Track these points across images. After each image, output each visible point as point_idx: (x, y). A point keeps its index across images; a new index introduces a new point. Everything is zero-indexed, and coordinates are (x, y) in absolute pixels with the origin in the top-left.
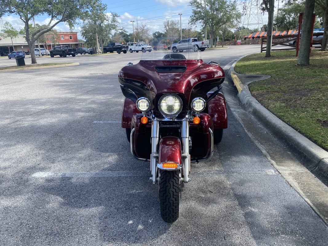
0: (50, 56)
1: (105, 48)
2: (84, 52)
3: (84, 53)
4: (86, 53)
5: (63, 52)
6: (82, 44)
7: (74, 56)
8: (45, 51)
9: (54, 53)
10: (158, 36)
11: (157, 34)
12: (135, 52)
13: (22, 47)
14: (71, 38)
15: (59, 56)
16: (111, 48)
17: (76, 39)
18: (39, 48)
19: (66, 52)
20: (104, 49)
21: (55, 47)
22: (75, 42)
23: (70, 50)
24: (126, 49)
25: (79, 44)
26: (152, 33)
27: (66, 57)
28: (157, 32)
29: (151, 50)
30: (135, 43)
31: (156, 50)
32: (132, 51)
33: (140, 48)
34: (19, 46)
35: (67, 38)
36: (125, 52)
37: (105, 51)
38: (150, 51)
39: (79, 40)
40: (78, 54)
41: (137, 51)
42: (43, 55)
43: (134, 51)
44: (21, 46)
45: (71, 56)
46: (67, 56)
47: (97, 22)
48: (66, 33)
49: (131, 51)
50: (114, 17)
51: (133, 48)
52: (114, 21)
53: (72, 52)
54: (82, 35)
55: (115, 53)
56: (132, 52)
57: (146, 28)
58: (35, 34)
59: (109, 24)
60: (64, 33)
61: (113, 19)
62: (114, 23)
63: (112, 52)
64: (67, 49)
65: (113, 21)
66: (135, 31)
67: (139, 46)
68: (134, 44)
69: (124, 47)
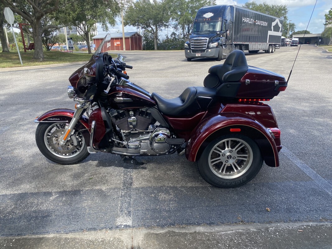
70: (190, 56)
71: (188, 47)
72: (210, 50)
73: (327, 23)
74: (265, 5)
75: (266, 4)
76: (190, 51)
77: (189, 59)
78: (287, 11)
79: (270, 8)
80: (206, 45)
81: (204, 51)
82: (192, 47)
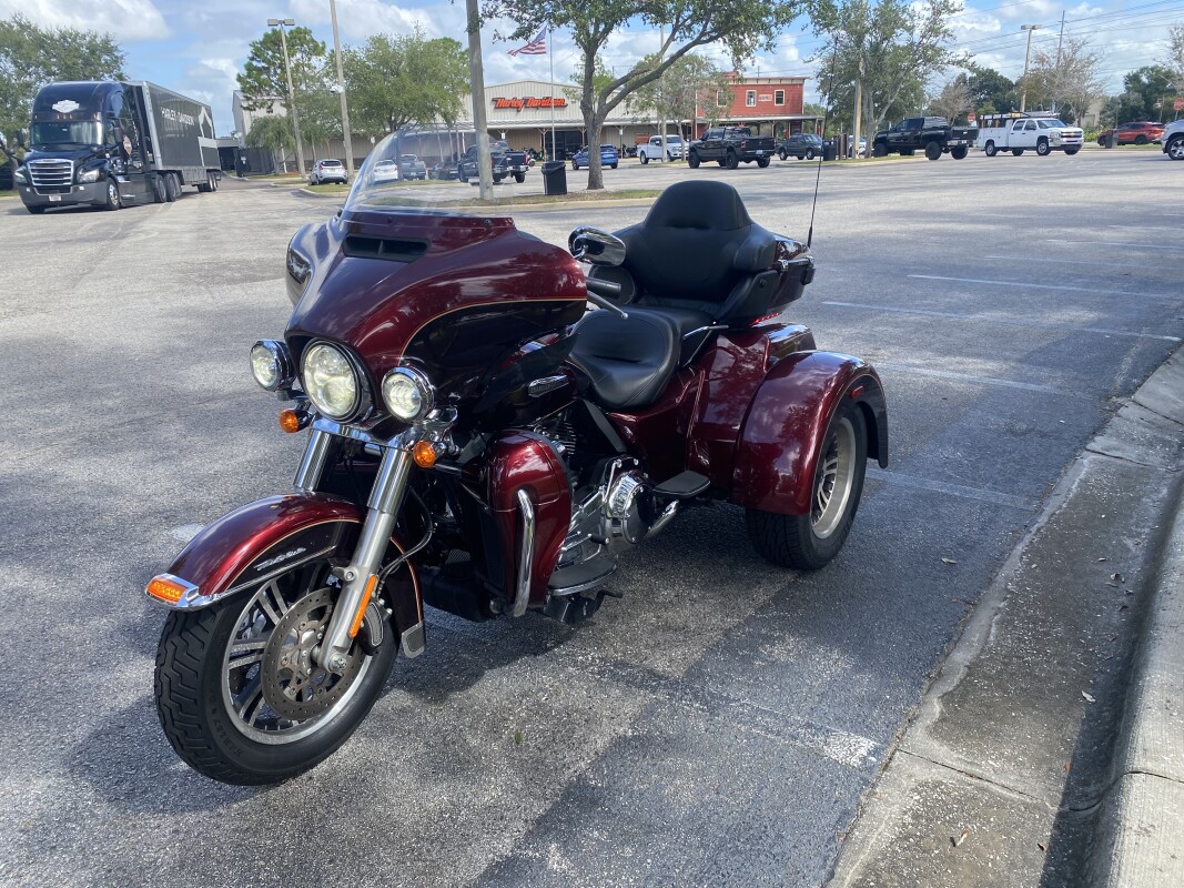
0: (687, 165)
1: (884, 138)
2: (809, 149)
3: (810, 154)
4: (815, 153)
5: (731, 149)
6: (814, 120)
7: (763, 163)
8: (679, 145)
9: (700, 153)
10: (1149, 85)
11: (1144, 79)
12: (1010, 153)
13: (621, 132)
14: (779, 101)
15: (716, 164)
16: (906, 138)
17: (796, 104)
18: (665, 136)
19: (738, 151)
20: (878, 142)
21: (710, 130)
22: (791, 114)
23: (754, 144)
24: (964, 142)
25: (804, 120)
26: (1126, 73)
27: (735, 167)
28: (1146, 68)
29: (1079, 146)
30: (1014, 119)
31: (1109, 147)
32: (992, 149)
33: (1030, 138)
34: (613, 126)
35: (768, 98)
36: (959, 153)
37: (882, 147)
38: (1071, 150)
39: (808, 107)
40: (789, 158)
41: (1017, 151)
42: (672, 159)
43: (1005, 149)
44: (619, 126)
45: (754, 163)
46: (741, 164)
47: (867, 37)
48: (766, 83)
49: (990, 148)
50: (937, 12)
51: (1001, 136)
52: (933, 29)
53: (760, 152)
54: (818, 89)
55: (920, 156)
56: (993, 155)
57: (1083, 53)
58: (610, 91)
59: (912, 44)
60: (760, 83)
61: (934, 22)
62: (933, 40)
63: (907, 151)
64: (744, 139)
65: (931, 30)
66: (1032, 66)
67: (1028, 128)
68: (1008, 122)
69: (959, 135)
70: (35, 202)
71: (24, 180)
72: (82, 188)
73: (251, 103)
74: (20, 24)
75: (24, 21)
76: (33, 190)
77: (37, 208)
78: (122, 58)
79: (52, 39)
80: (69, 175)
81: (67, 189)
82: (36, 182)
